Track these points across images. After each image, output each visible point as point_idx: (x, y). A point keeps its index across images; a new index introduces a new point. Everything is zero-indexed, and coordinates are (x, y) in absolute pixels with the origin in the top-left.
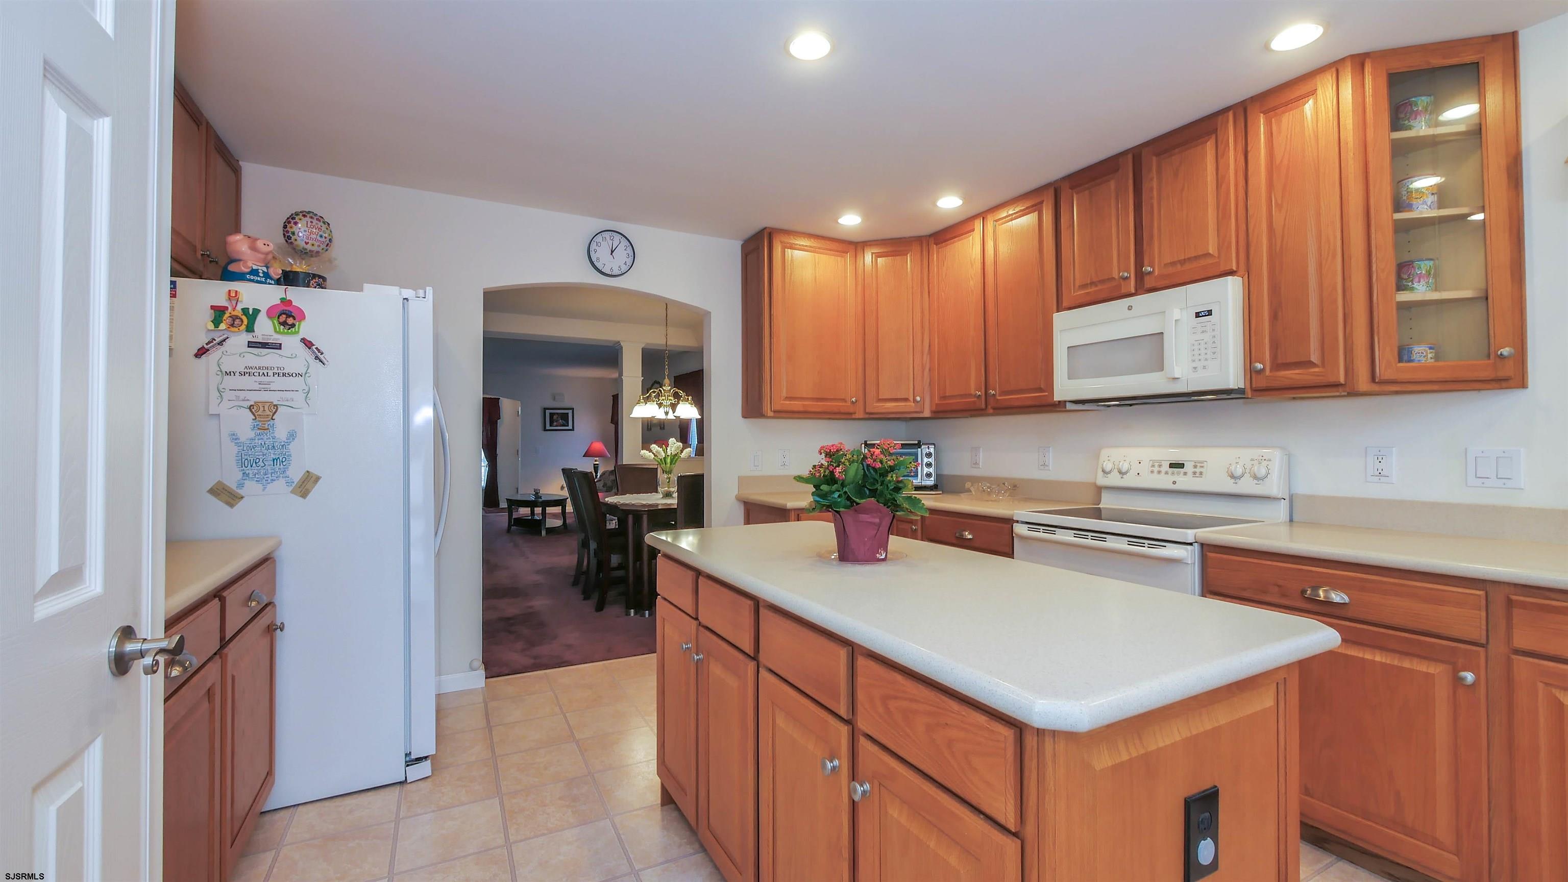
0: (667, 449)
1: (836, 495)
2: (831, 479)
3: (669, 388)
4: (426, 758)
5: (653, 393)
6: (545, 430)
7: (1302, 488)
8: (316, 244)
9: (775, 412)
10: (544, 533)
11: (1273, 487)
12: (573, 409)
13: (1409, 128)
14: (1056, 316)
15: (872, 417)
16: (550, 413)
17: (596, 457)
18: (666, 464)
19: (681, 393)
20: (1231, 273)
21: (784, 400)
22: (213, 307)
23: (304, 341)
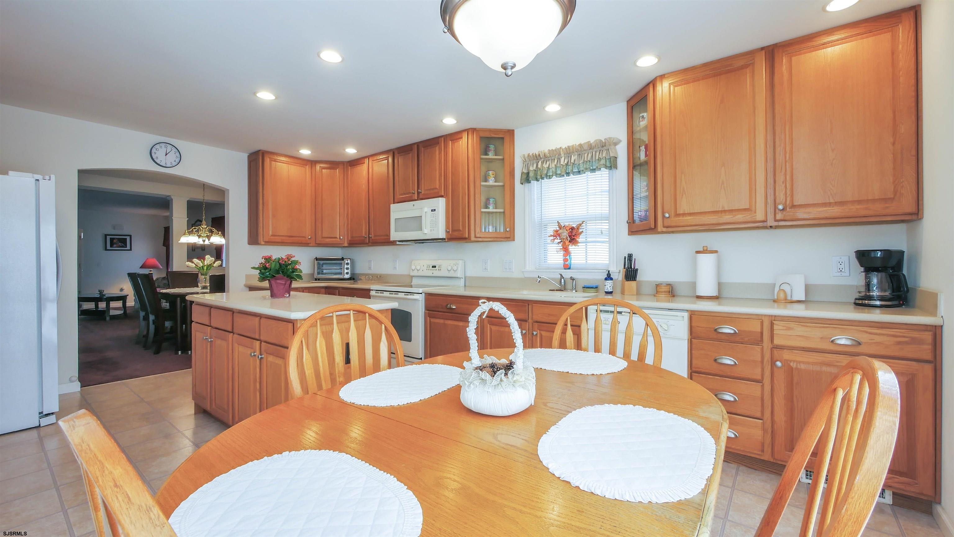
0: (204, 262)
1: (268, 273)
2: (265, 268)
3: (206, 226)
4: (52, 413)
5: (194, 229)
6: (106, 250)
7: (468, 274)
9: (265, 242)
10: (108, 318)
11: (459, 274)
12: (130, 236)
13: (488, 155)
14: (392, 206)
15: (319, 245)
16: (110, 238)
17: (151, 268)
18: (203, 270)
19: (214, 230)
20: (442, 196)
21: (271, 236)
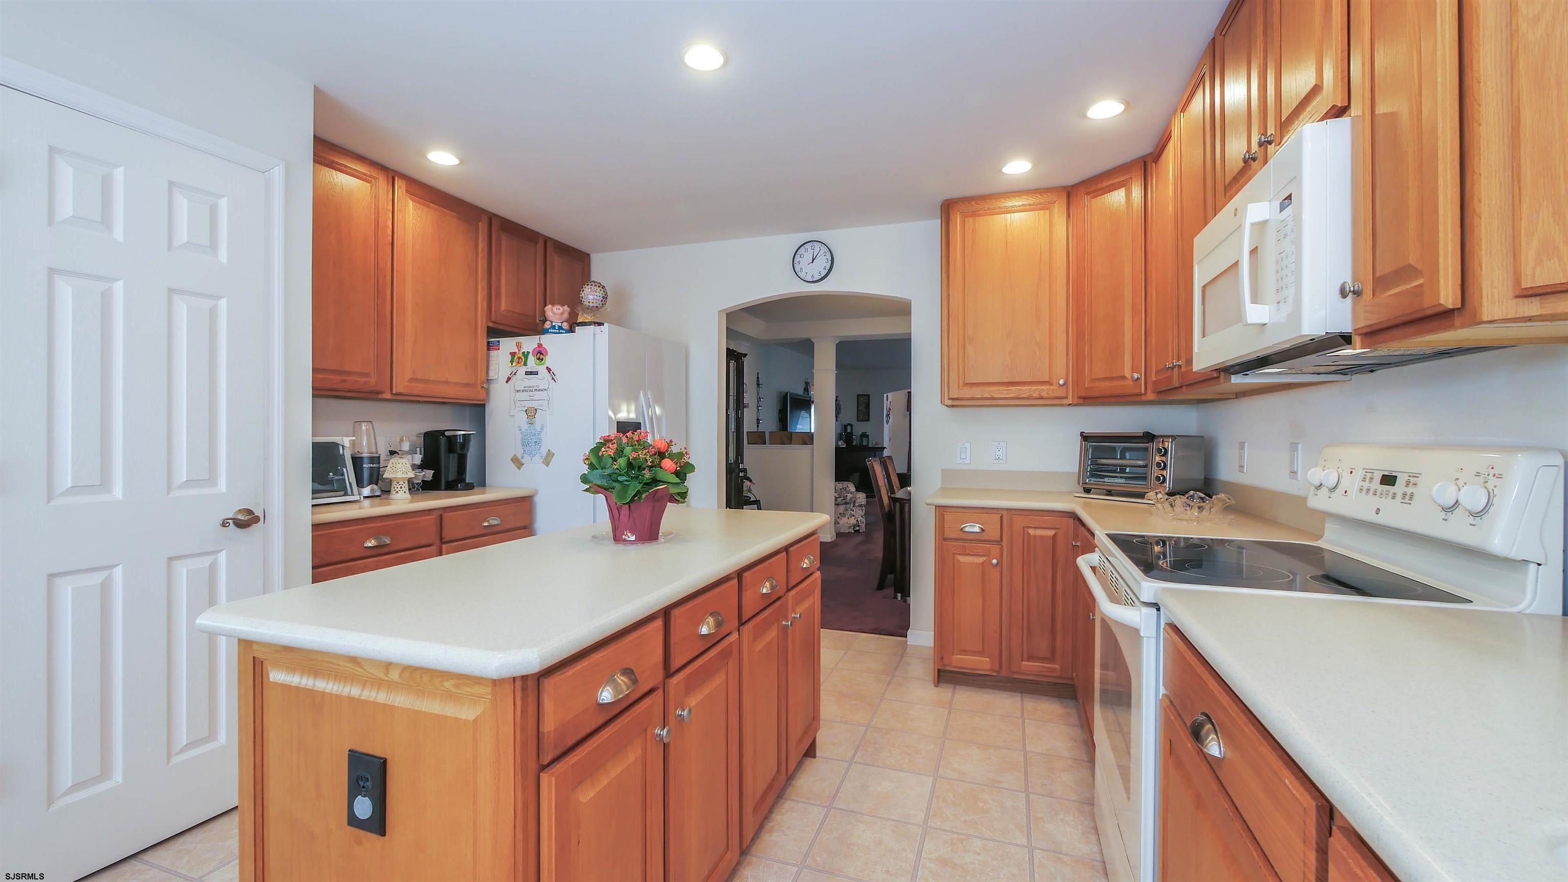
8: (594, 302)
9: (952, 400)
14: (1196, 242)
15: (1086, 400)
21: (963, 387)
22: (511, 353)
23: (547, 368)
